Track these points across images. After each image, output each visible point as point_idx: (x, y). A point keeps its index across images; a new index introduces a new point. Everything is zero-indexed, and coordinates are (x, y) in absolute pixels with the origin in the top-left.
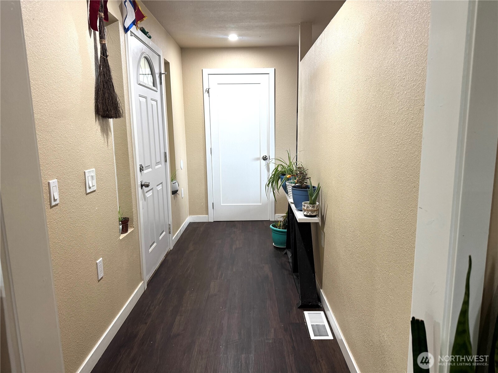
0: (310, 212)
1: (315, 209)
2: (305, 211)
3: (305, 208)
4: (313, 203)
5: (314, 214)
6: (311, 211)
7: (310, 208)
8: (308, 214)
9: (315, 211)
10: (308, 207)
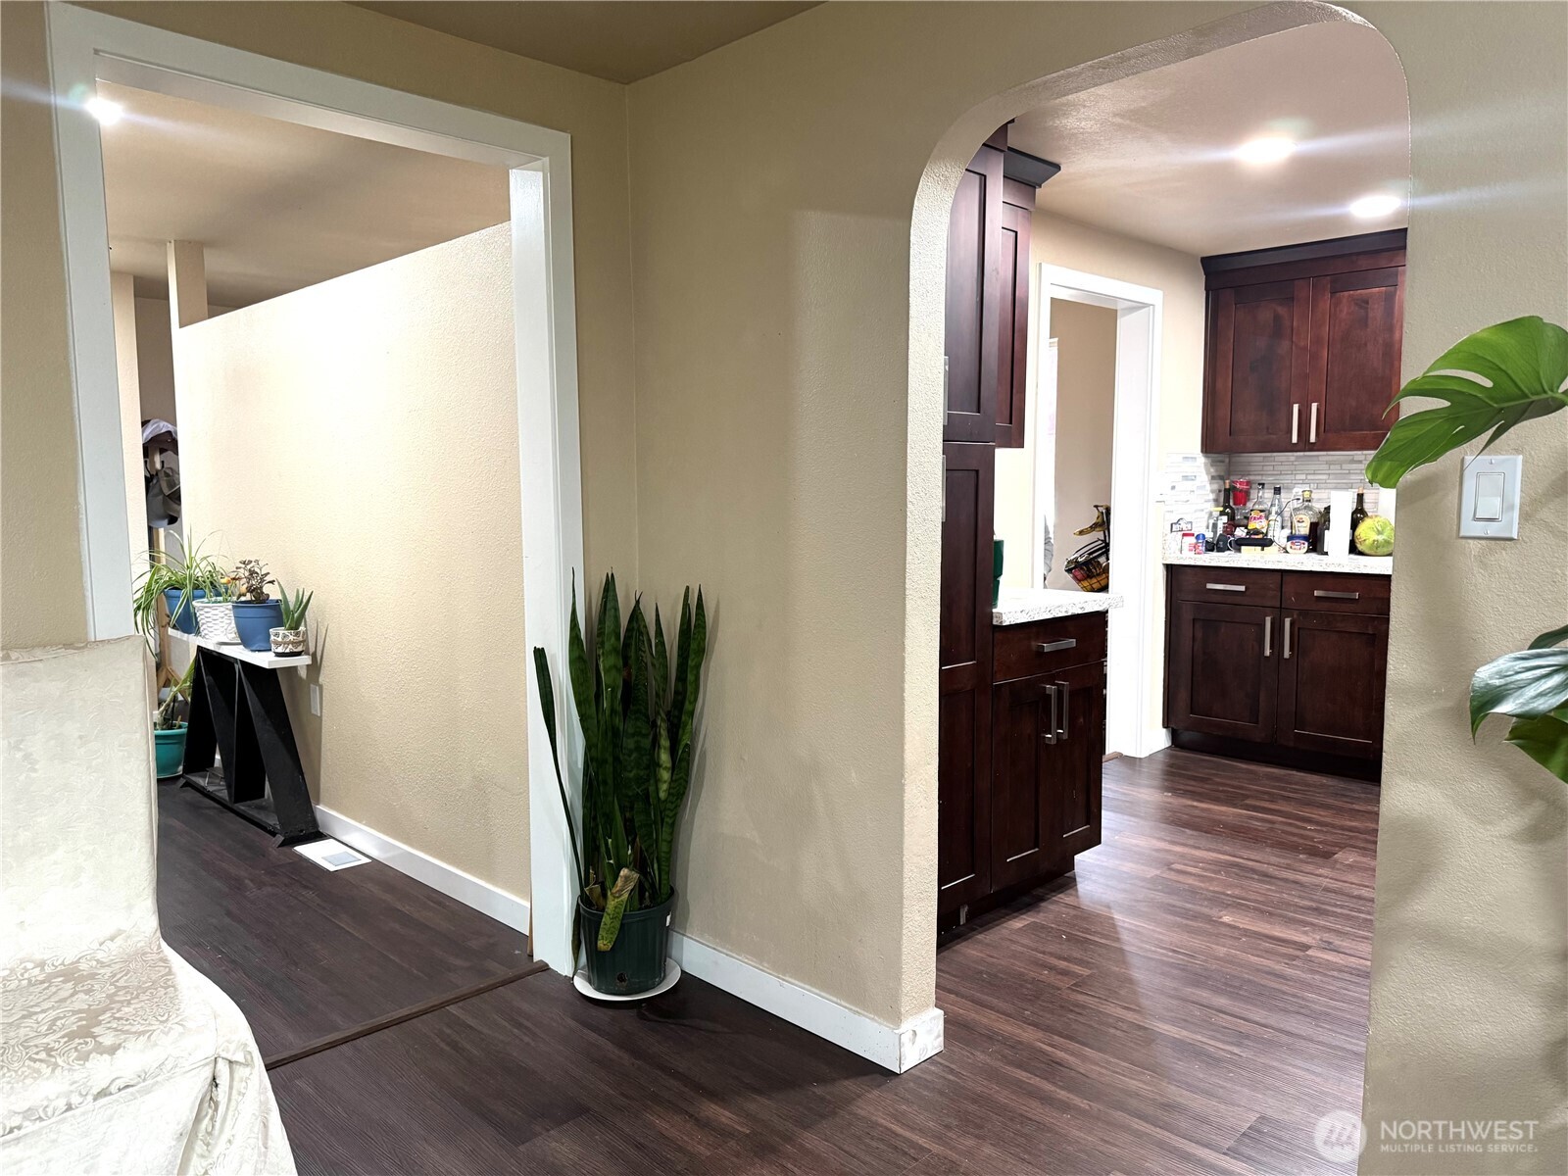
0: (290, 646)
1: (301, 639)
2: (278, 644)
3: (280, 639)
4: (295, 627)
5: (300, 649)
6: (293, 643)
7: (291, 638)
8: (288, 651)
9: (300, 642)
10: (285, 636)
